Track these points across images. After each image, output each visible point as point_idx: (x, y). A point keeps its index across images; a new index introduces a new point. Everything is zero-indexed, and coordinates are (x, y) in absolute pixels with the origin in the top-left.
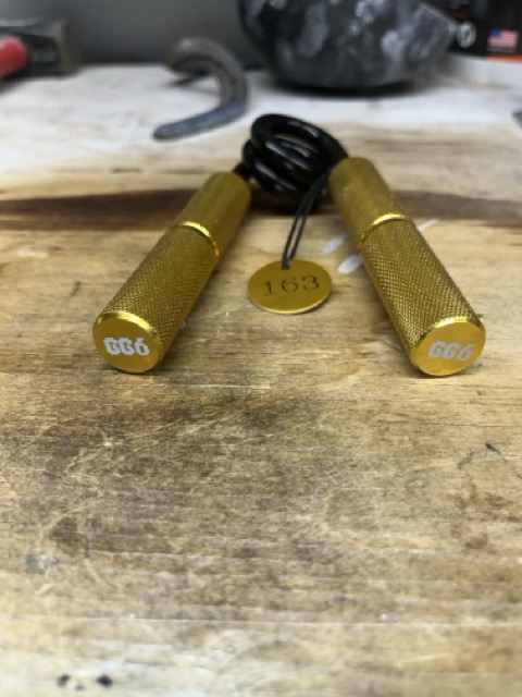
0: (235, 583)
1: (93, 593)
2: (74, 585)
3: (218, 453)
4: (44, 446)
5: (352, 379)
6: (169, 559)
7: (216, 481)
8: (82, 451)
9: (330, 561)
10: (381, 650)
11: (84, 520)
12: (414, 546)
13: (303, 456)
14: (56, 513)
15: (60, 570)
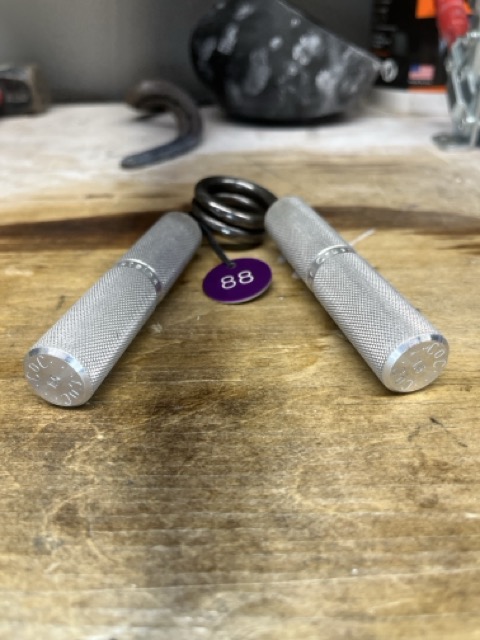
0: (223, 551)
1: (96, 568)
2: (80, 563)
3: (199, 440)
4: (42, 442)
5: (312, 369)
6: (162, 534)
7: (199, 464)
8: (78, 444)
9: (304, 527)
10: (354, 600)
11: (84, 504)
12: (376, 510)
13: (274, 437)
14: (57, 500)
15: (66, 550)
